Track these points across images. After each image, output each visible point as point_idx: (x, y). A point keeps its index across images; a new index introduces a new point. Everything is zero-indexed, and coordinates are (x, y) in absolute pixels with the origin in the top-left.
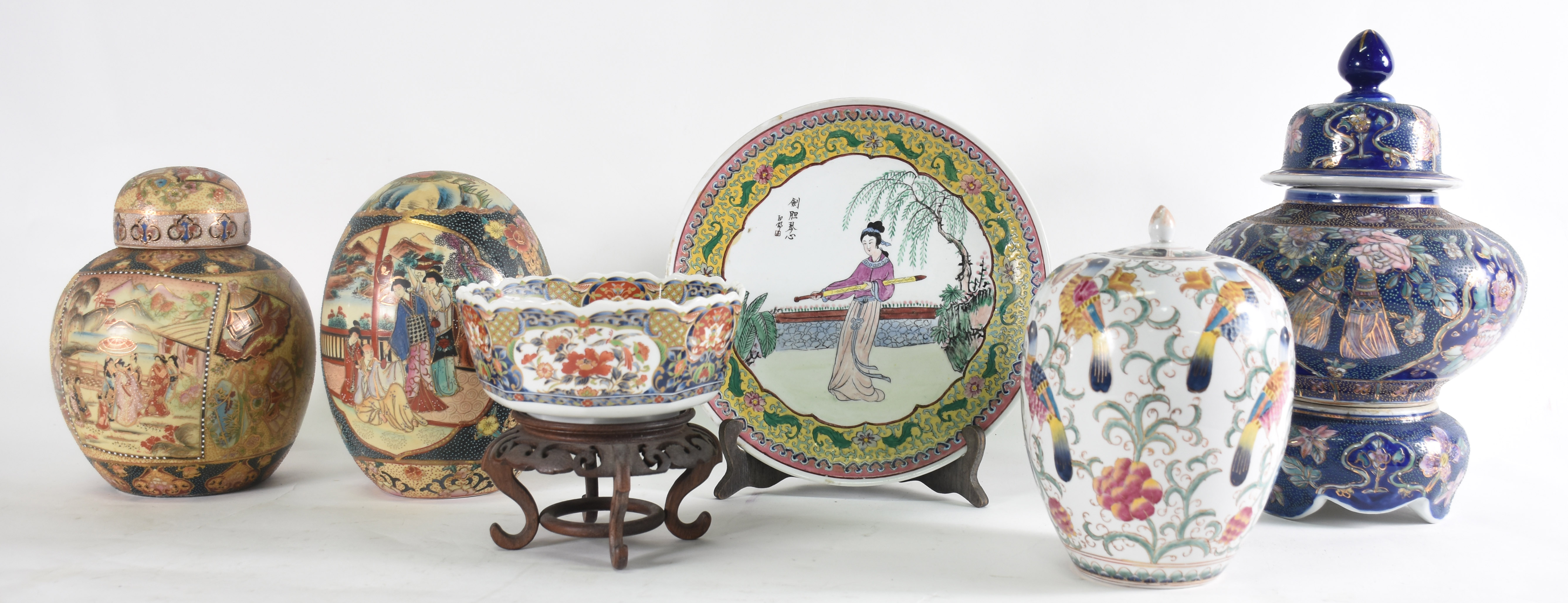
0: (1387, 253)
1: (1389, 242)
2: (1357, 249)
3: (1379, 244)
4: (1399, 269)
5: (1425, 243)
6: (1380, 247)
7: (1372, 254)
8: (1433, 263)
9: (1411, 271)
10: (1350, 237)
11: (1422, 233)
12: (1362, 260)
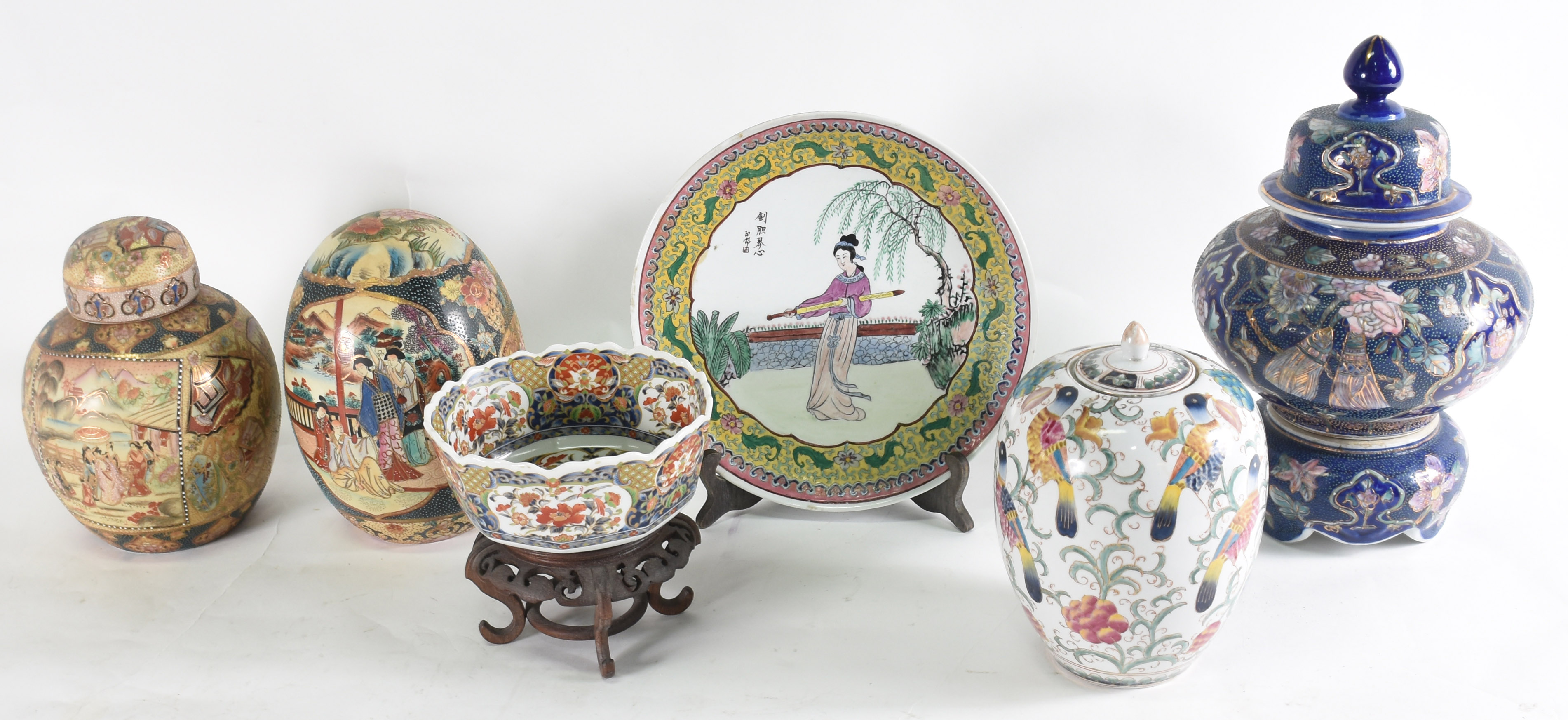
0: (1378, 314)
1: (1382, 300)
2: (1348, 308)
3: (1371, 303)
4: (1390, 333)
5: (1418, 301)
6: (1372, 307)
7: (1363, 315)
8: (1426, 325)
9: (1402, 335)
10: (1342, 292)
11: (1418, 285)
12: (1352, 321)
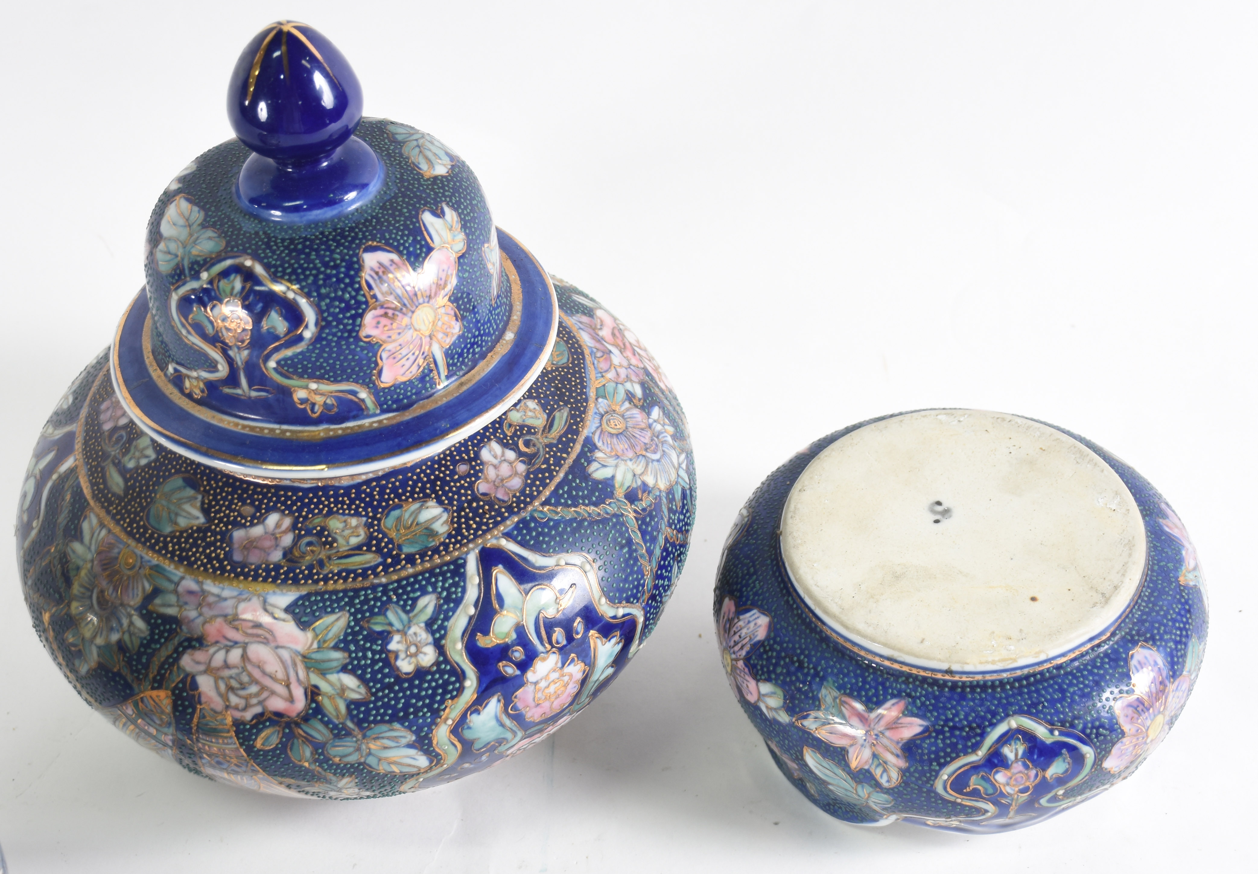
0: (256, 673)
1: (266, 642)
2: (200, 655)
3: (245, 647)
4: (279, 714)
5: (342, 644)
6: (244, 657)
7: (226, 673)
8: (355, 696)
9: (306, 718)
10: (193, 614)
11: (351, 604)
12: (205, 684)
